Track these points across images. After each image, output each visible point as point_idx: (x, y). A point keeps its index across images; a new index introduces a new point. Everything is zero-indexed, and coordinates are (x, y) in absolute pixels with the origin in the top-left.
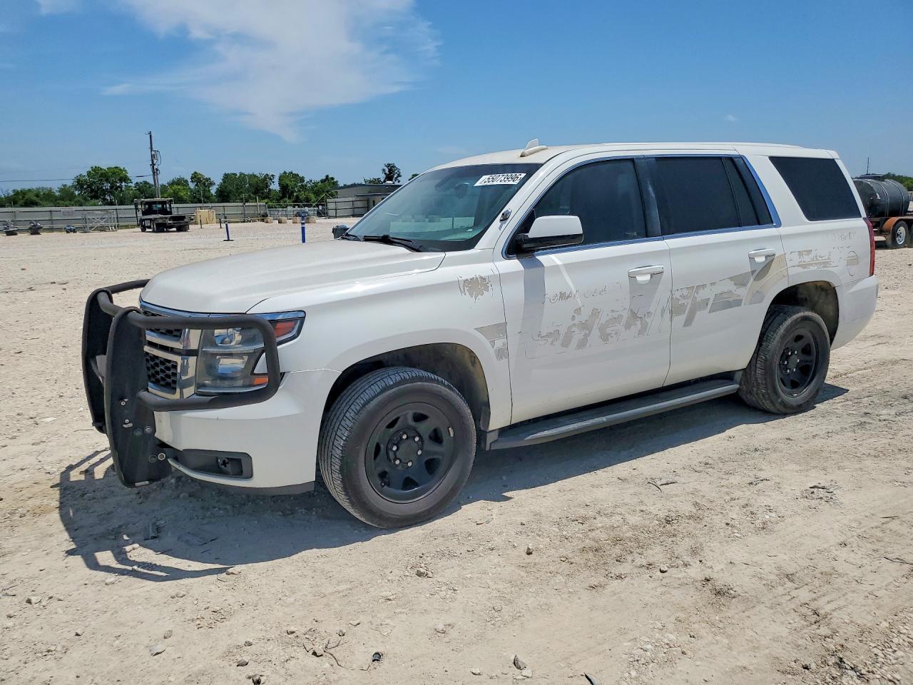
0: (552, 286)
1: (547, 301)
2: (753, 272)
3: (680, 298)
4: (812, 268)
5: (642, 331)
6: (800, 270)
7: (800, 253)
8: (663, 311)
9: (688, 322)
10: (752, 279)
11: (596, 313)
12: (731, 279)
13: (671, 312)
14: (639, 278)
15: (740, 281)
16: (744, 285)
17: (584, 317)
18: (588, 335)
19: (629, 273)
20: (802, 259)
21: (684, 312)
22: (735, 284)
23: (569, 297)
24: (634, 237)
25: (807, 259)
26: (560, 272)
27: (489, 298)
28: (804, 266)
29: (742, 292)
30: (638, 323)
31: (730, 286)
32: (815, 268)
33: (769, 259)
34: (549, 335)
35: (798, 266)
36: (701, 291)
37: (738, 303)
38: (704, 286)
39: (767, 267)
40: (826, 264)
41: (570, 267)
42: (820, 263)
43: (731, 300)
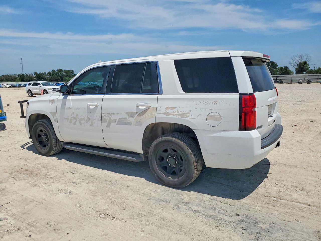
0: (67, 105)
1: (66, 109)
2: (137, 113)
3: (104, 116)
4: (172, 116)
5: (92, 125)
6: (164, 116)
7: (167, 108)
8: (98, 120)
9: (108, 126)
10: (136, 115)
11: (77, 115)
12: (126, 113)
13: (101, 120)
14: (90, 107)
15: (131, 115)
16: (133, 117)
17: (75, 115)
18: (76, 121)
19: (88, 104)
20: (167, 111)
21: (106, 122)
22: (128, 116)
23: (71, 109)
24: (97, 93)
25: (170, 111)
26: (70, 101)
27: (54, 105)
28: (166, 115)
29: (131, 120)
30: (90, 121)
31: (126, 116)
32: (175, 116)
33: (147, 108)
34: (66, 119)
35: (163, 114)
36: (113, 116)
37: (130, 124)
38: (114, 114)
39: (145, 111)
40: (183, 116)
41: (73, 100)
42: (180, 115)
43: (127, 122)
